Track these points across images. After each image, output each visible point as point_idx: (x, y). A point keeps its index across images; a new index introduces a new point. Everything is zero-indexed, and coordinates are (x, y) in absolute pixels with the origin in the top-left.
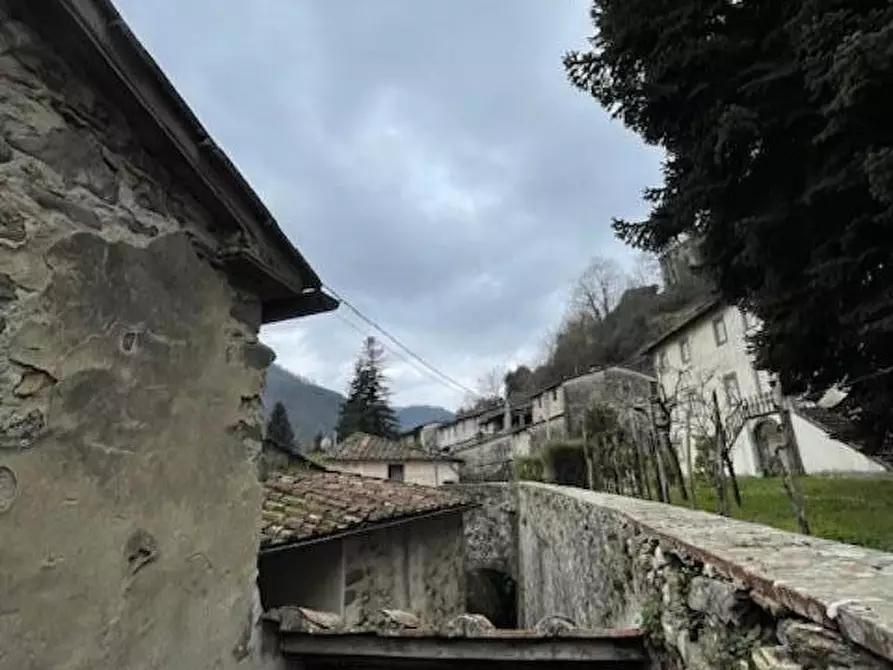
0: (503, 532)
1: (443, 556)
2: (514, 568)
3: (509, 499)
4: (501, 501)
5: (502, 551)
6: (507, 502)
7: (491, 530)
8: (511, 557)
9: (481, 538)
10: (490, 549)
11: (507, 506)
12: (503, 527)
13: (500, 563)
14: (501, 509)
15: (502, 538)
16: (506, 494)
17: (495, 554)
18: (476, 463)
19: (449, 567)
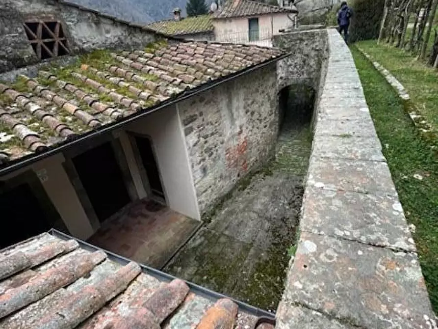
0: (312, 63)
1: (260, 92)
2: (316, 83)
3: (319, 41)
4: (313, 43)
5: (309, 74)
6: (317, 44)
7: (304, 62)
8: (315, 77)
9: (298, 67)
10: (303, 73)
11: (317, 46)
12: (313, 60)
13: (308, 80)
14: (313, 49)
15: (311, 67)
16: (318, 38)
17: (305, 76)
18: (310, 8)
19: (264, 97)
